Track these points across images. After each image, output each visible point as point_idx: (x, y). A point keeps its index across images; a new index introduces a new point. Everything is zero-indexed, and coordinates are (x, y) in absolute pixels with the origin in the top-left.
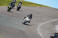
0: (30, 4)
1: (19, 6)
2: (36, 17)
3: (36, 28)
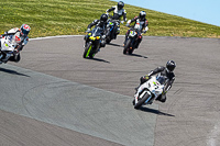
1: (132, 34)
2: (203, 86)
3: (203, 138)
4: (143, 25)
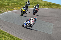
4: (38, 8)
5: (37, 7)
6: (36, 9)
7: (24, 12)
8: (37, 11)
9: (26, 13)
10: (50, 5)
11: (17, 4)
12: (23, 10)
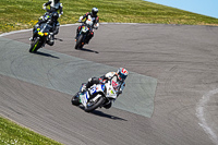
0: (169, 14)
4: (94, 22)
5: (90, 21)
6: (89, 26)
7: (43, 41)
8: (92, 36)
9: (52, 44)
10: (144, 11)
11: (27, 7)
12: (41, 33)
